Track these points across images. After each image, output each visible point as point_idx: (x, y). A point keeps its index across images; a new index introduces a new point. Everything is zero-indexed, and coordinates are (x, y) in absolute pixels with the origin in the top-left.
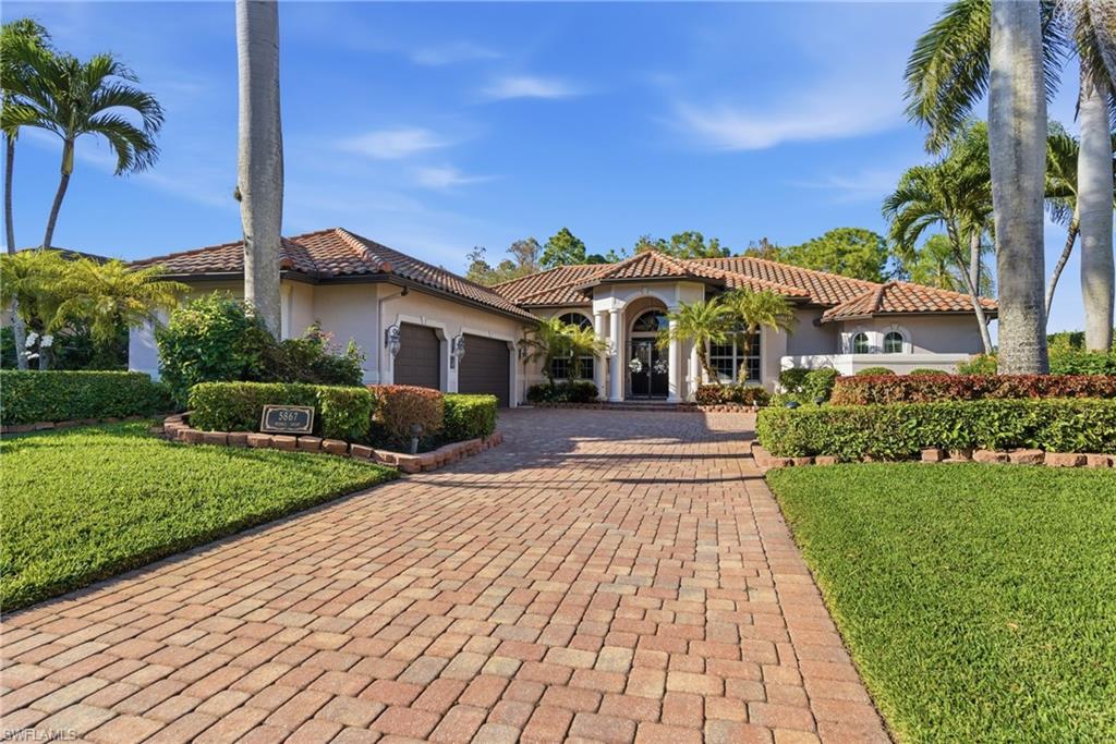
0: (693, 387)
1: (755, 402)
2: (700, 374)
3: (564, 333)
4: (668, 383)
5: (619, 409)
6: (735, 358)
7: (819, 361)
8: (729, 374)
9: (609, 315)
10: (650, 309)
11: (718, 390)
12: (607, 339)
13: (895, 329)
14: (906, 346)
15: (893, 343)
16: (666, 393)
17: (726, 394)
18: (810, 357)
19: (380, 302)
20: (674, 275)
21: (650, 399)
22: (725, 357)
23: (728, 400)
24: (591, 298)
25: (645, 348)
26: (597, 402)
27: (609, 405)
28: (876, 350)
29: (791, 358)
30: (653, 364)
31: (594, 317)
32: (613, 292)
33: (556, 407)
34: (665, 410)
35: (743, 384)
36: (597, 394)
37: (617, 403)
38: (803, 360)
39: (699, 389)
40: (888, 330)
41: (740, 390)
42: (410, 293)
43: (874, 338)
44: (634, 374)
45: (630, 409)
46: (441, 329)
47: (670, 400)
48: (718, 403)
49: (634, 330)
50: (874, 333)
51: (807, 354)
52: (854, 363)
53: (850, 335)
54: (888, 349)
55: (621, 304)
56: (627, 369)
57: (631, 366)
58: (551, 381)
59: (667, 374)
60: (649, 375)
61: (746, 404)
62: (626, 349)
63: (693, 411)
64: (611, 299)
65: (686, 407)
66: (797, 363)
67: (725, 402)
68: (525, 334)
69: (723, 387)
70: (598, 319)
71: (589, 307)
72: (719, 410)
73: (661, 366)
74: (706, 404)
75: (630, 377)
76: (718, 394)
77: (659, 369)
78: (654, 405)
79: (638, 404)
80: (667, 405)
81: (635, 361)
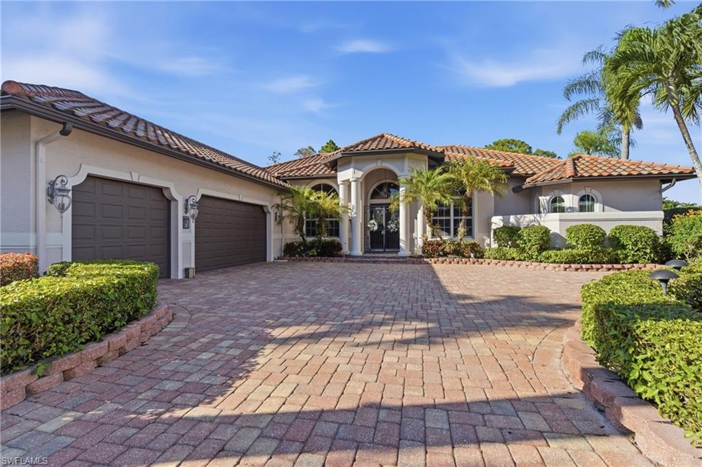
0: (420, 242)
1: (472, 255)
2: (424, 231)
3: (312, 198)
4: (399, 238)
5: (358, 262)
6: (452, 218)
7: (527, 219)
8: (448, 231)
9: (350, 183)
10: (384, 181)
11: (440, 245)
12: (349, 204)
13: (588, 191)
14: (597, 206)
15: (586, 203)
16: (398, 247)
17: (448, 247)
18: (518, 216)
19: (37, 144)
20: (403, 147)
21: (384, 252)
22: (444, 218)
23: (449, 254)
24: (336, 171)
25: (380, 211)
26: (341, 256)
27: (350, 258)
28: (572, 209)
29: (501, 217)
30: (387, 224)
31: (338, 186)
32: (352, 165)
33: (306, 260)
34: (398, 262)
35: (461, 240)
36: (340, 249)
37: (357, 257)
38: (512, 219)
39: (425, 244)
40: (583, 193)
41: (459, 245)
42: (74, 131)
43: (570, 200)
44: (372, 232)
45: (367, 262)
46: (167, 188)
47: (401, 253)
48: (440, 256)
49: (372, 198)
50: (571, 196)
51: (515, 214)
52: (560, 220)
53: (548, 198)
54: (582, 209)
55: (360, 174)
56: (366, 228)
57: (369, 226)
58: (303, 239)
59: (398, 232)
60: (383, 232)
61: (464, 256)
62: (365, 212)
63: (420, 263)
64: (351, 170)
65: (414, 259)
66: (506, 221)
67: (445, 254)
68: (282, 200)
69: (445, 242)
70: (341, 187)
71: (335, 178)
72: (443, 263)
73: (393, 226)
74: (430, 256)
75: (369, 234)
76: (440, 248)
77: (392, 228)
78: (388, 258)
79: (374, 257)
80: (399, 258)
81: (372, 222)
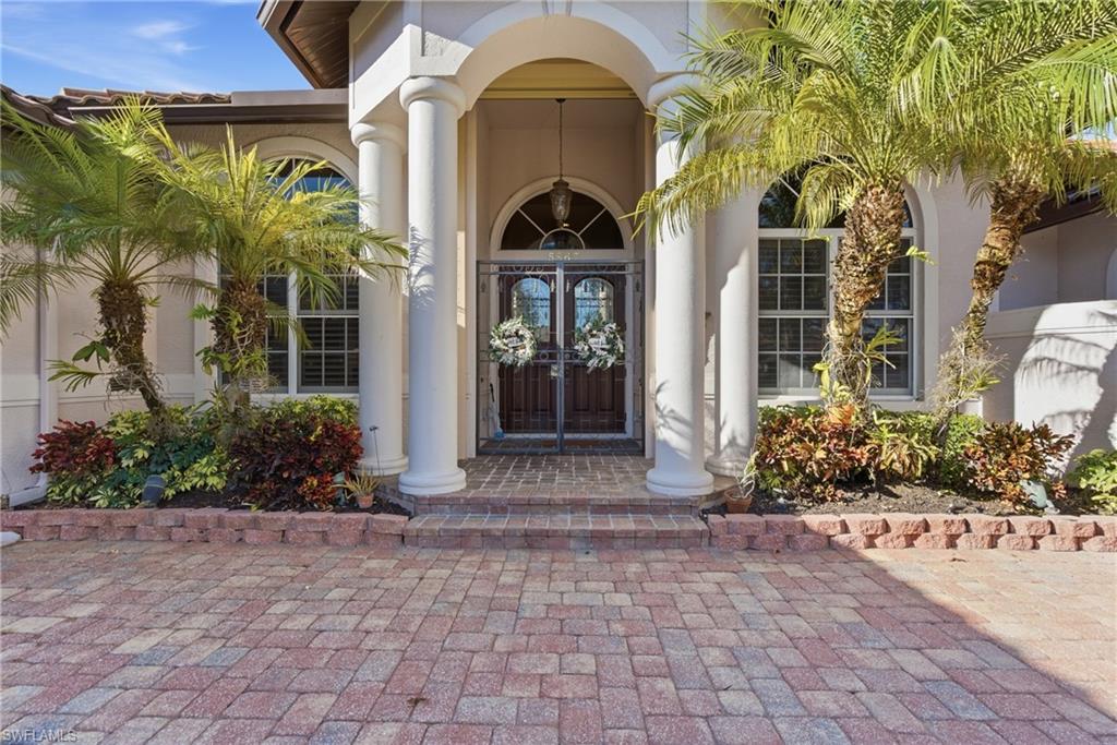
44: (506, 371)
45: (492, 540)
49: (508, 242)
55: (453, 56)
56: (484, 351)
57: (497, 343)
60: (557, 372)
62: (481, 288)
75: (494, 378)
77: (592, 354)
78: (602, 509)
79: (527, 507)
80: (660, 507)
81: (509, 326)
